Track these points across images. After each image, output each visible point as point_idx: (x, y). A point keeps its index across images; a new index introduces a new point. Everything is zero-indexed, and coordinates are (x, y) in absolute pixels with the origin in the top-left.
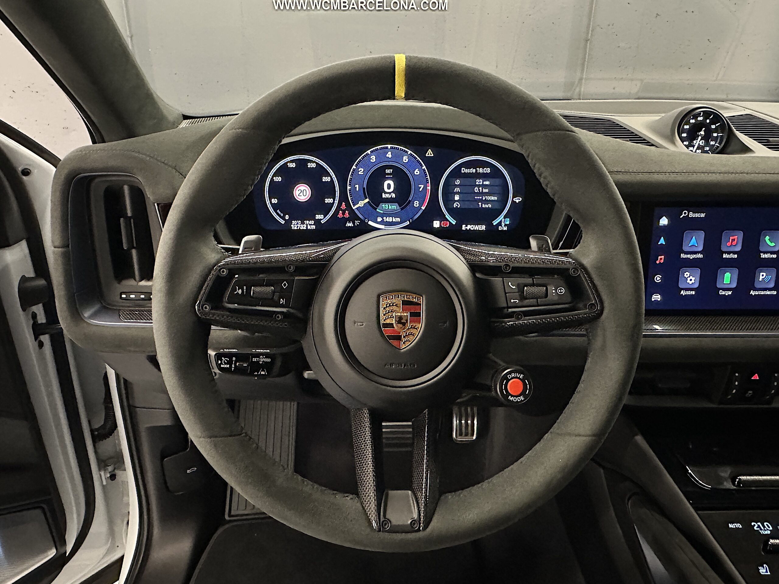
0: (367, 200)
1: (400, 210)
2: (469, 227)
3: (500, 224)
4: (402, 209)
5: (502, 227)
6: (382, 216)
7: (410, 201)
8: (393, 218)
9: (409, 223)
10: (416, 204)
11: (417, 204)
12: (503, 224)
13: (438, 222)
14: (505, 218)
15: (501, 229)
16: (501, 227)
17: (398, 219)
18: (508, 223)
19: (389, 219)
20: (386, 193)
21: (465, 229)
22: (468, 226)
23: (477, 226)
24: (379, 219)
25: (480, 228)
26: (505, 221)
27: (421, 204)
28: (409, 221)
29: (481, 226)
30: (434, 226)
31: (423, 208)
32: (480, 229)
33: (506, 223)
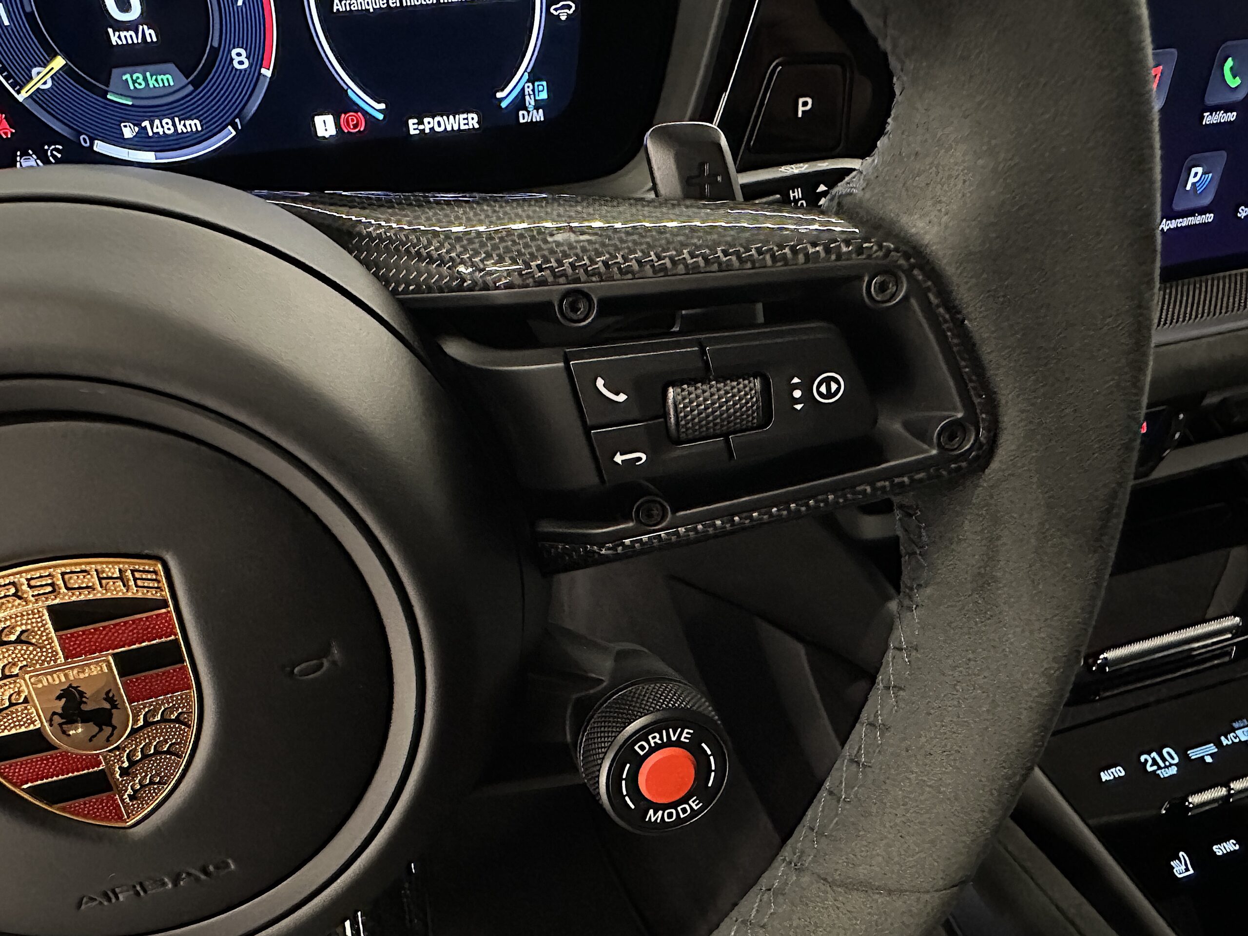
0: (59, 62)
1: (190, 88)
2: (430, 124)
3: (520, 103)
4: (196, 84)
5: (529, 112)
6: (135, 114)
7: (215, 51)
8: (176, 119)
9: (234, 133)
10: (240, 59)
11: (243, 58)
12: (530, 102)
13: (329, 119)
14: (533, 78)
15: (525, 121)
16: (525, 113)
17: (194, 125)
18: (544, 95)
19: (163, 127)
20: (120, 26)
21: (417, 132)
22: (426, 120)
23: (451, 117)
24: (128, 132)
25: (462, 122)
26: (533, 90)
27: (257, 61)
28: (235, 127)
29: (465, 116)
30: (320, 134)
31: (267, 73)
32: (463, 127)
33: (537, 98)
